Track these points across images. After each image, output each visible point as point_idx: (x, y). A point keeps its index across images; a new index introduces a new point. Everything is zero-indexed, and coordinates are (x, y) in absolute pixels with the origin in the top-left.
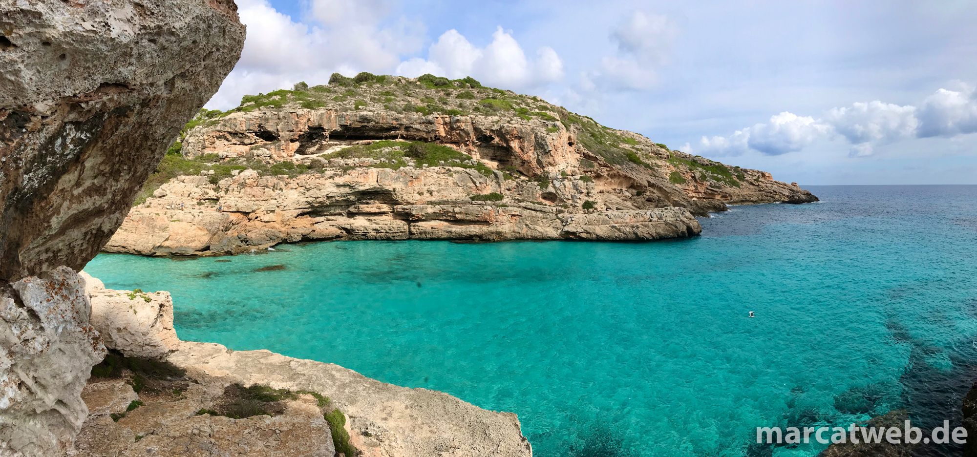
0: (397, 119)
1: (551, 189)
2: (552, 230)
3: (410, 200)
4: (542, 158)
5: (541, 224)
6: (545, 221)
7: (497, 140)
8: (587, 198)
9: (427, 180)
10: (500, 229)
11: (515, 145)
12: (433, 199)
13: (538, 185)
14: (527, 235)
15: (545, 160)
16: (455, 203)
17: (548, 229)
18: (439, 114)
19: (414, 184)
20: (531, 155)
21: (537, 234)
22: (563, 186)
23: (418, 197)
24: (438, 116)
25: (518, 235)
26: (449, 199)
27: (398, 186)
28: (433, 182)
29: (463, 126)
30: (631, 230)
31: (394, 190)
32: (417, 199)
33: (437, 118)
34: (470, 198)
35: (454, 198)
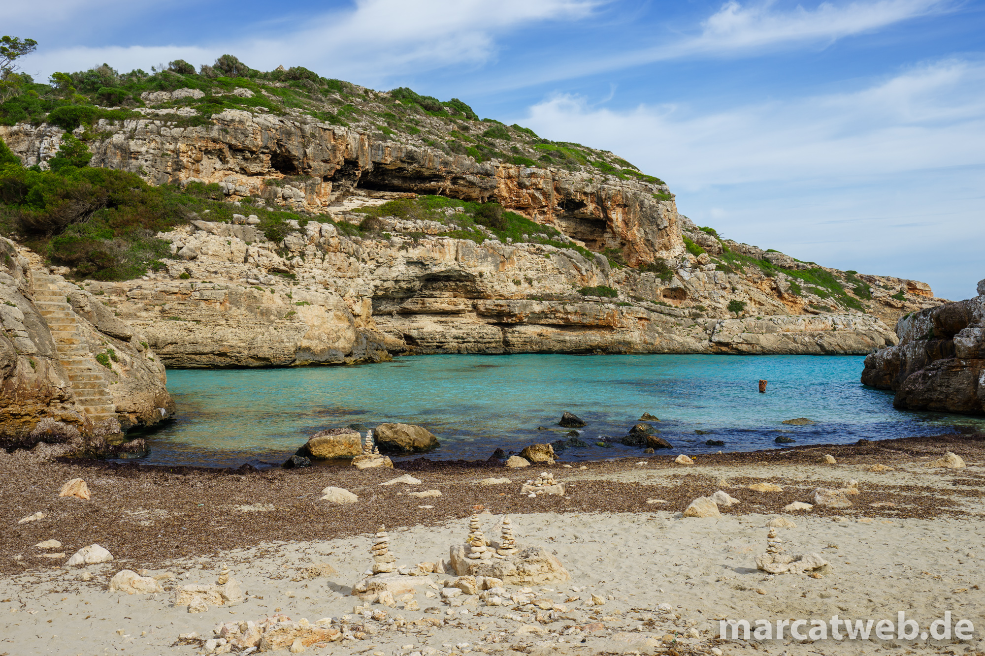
0: (446, 164)
1: (676, 283)
2: (693, 340)
3: (504, 292)
4: (653, 237)
5: (678, 333)
6: (680, 328)
7: (591, 207)
8: (733, 296)
9: (521, 263)
10: (628, 337)
11: (617, 216)
12: (534, 292)
13: (657, 277)
14: (663, 348)
15: (658, 242)
16: (561, 299)
17: (688, 339)
18: (500, 162)
19: (506, 268)
20: (637, 234)
21: (677, 346)
22: (695, 279)
23: (513, 288)
24: (499, 165)
25: (650, 347)
26: (553, 292)
27: (487, 268)
28: (528, 265)
29: (541, 185)
30: (812, 341)
31: (481, 275)
32: (514, 290)
33: (498, 167)
34: (579, 291)
35: (559, 291)
